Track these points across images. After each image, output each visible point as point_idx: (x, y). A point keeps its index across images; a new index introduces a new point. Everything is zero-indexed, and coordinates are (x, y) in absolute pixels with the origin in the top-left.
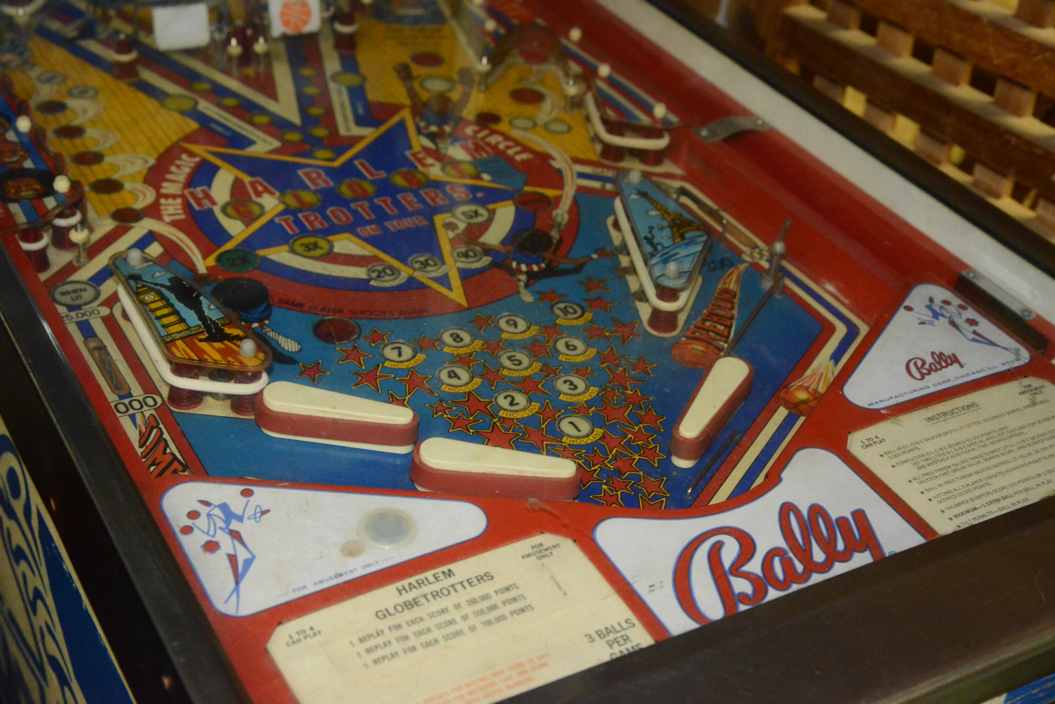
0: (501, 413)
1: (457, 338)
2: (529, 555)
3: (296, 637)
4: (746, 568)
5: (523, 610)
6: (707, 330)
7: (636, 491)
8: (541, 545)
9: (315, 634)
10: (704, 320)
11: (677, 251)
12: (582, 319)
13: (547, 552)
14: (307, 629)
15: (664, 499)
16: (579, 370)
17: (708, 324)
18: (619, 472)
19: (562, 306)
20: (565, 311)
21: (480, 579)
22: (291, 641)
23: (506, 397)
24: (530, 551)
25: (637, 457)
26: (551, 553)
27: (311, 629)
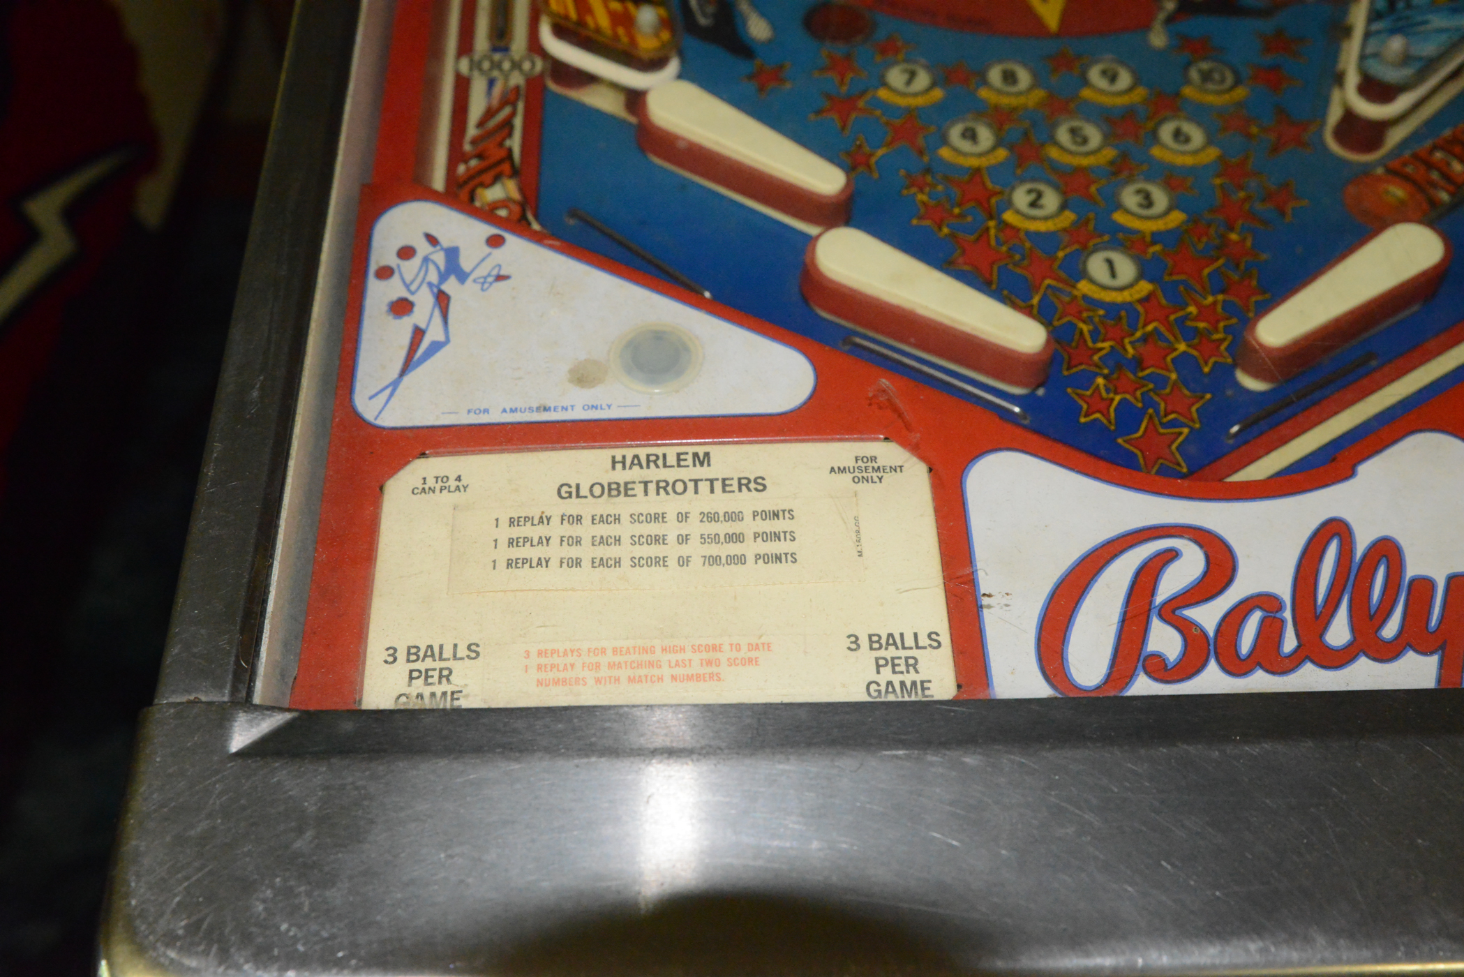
0: (1009, 216)
1: (1009, 77)
2: (842, 470)
3: (431, 482)
4: (1194, 613)
5: (778, 558)
6: (1430, 166)
7: (1148, 402)
8: (874, 459)
9: (458, 488)
10: (1435, 148)
11: (1430, 17)
12: (1227, 97)
13: (875, 475)
14: (452, 477)
15: (1186, 431)
16: (1172, 178)
17: (1438, 155)
18: (1138, 363)
19: (1205, 66)
20: (1206, 77)
21: (744, 484)
22: (421, 487)
23: (1030, 191)
24: (852, 463)
25: (1182, 347)
26: (880, 479)
27: (459, 479)
